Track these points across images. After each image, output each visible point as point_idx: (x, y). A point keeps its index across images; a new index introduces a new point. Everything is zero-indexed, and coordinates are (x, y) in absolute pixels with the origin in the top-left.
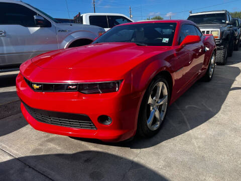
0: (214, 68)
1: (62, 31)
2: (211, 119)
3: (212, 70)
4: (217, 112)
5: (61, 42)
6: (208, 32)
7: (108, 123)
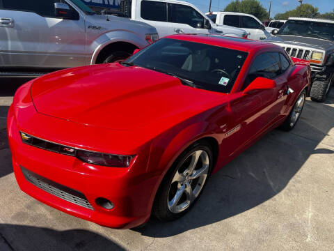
0: (300, 112)
1: (94, 27)
2: (267, 203)
3: (297, 114)
4: (279, 191)
5: (90, 43)
6: (307, 52)
7: (109, 207)
